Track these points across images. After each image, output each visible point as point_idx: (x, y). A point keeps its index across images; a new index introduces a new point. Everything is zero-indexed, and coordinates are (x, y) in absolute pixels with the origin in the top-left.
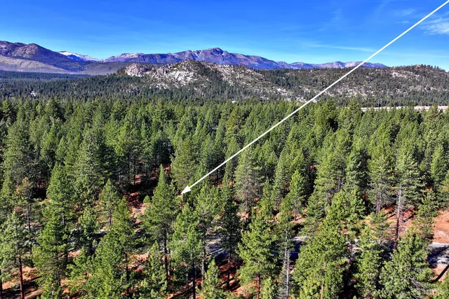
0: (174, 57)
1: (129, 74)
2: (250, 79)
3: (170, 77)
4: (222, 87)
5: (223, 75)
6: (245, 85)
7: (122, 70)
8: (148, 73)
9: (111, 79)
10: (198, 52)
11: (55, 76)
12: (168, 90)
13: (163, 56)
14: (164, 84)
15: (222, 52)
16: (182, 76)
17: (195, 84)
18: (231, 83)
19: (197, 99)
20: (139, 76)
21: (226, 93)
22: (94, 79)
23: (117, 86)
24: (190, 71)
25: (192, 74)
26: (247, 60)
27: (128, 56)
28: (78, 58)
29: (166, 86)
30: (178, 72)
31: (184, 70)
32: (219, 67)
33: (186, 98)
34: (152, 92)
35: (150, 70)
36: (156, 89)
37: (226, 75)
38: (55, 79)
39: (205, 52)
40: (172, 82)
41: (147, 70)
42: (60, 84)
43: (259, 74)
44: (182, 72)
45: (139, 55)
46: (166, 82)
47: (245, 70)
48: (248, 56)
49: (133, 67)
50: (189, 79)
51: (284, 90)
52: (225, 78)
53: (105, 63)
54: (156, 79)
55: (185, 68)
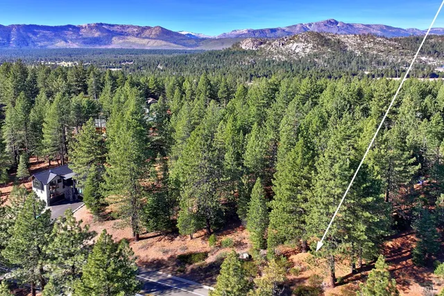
0: (284, 30)
1: (244, 48)
2: (382, 48)
3: (287, 49)
4: (348, 58)
5: (348, 45)
6: (376, 54)
7: (237, 45)
8: (262, 46)
9: (227, 53)
10: (310, 25)
11: (175, 51)
12: (286, 61)
13: (273, 30)
14: (280, 56)
15: (337, 23)
16: (299, 48)
17: (315, 55)
18: (358, 53)
19: (322, 71)
20: (254, 49)
21: (354, 63)
22: (211, 53)
23: (234, 58)
24: (308, 42)
25: (310, 45)
26: (367, 29)
27: (238, 32)
28: (194, 36)
29: (284, 58)
30: (295, 45)
31: (301, 42)
32: (342, 38)
33: (308, 69)
34: (270, 64)
35: (265, 43)
36: (273, 61)
37: (352, 46)
38: (176, 55)
39: (318, 24)
40: (289, 55)
41: (261, 43)
42: (181, 58)
43: (393, 43)
44: (299, 44)
45: (249, 31)
46: (282, 54)
47: (374, 39)
48: (368, 26)
49: (247, 41)
50: (308, 50)
51: (431, 59)
52: (349, 48)
53: (218, 40)
54: (272, 52)
55: (303, 40)
